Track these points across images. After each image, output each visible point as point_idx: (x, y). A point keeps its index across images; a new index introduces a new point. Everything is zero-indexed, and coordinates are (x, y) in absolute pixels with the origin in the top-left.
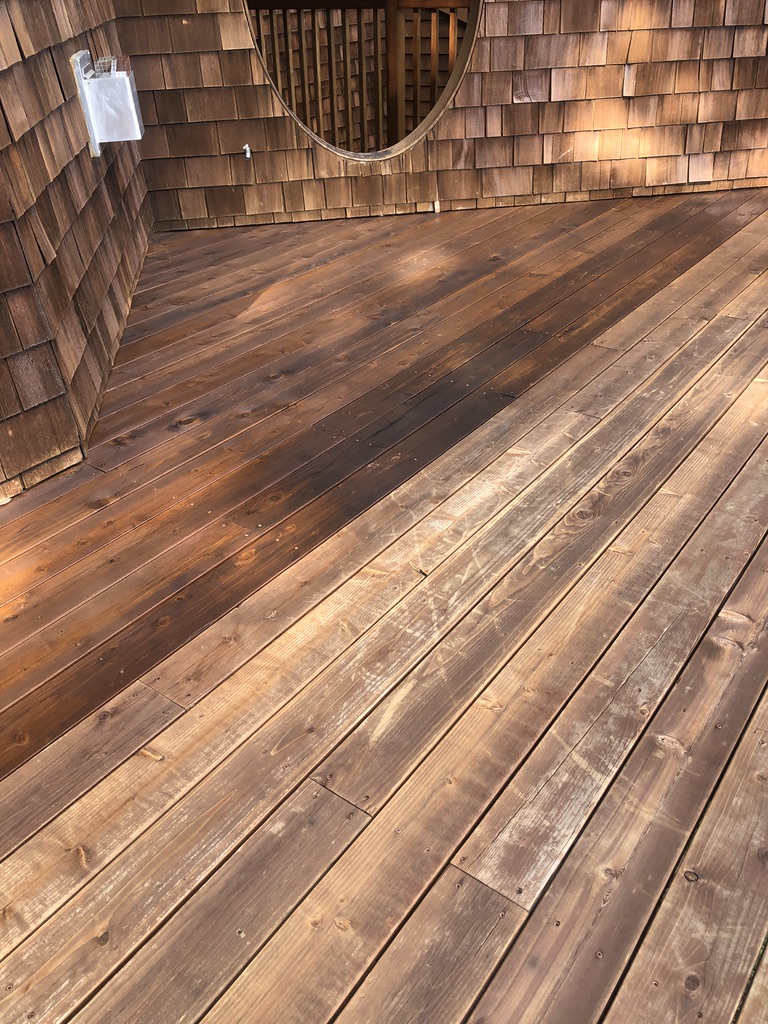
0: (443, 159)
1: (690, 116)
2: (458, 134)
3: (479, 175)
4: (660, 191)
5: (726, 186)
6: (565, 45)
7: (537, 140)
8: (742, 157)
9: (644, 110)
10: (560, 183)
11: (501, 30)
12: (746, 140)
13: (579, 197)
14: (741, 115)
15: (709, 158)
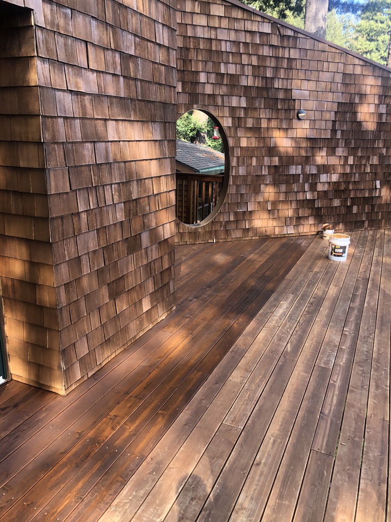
0: (217, 227)
1: (287, 216)
2: (222, 220)
3: (227, 232)
4: (279, 236)
5: (298, 235)
6: (252, 196)
7: (244, 221)
8: (302, 227)
9: (273, 214)
10: (250, 234)
11: (234, 192)
12: (302, 222)
13: (256, 238)
14: (300, 215)
15: (293, 227)
